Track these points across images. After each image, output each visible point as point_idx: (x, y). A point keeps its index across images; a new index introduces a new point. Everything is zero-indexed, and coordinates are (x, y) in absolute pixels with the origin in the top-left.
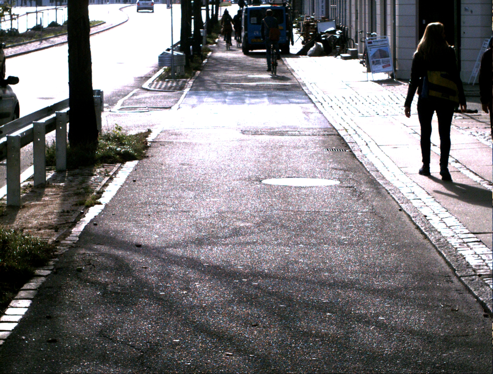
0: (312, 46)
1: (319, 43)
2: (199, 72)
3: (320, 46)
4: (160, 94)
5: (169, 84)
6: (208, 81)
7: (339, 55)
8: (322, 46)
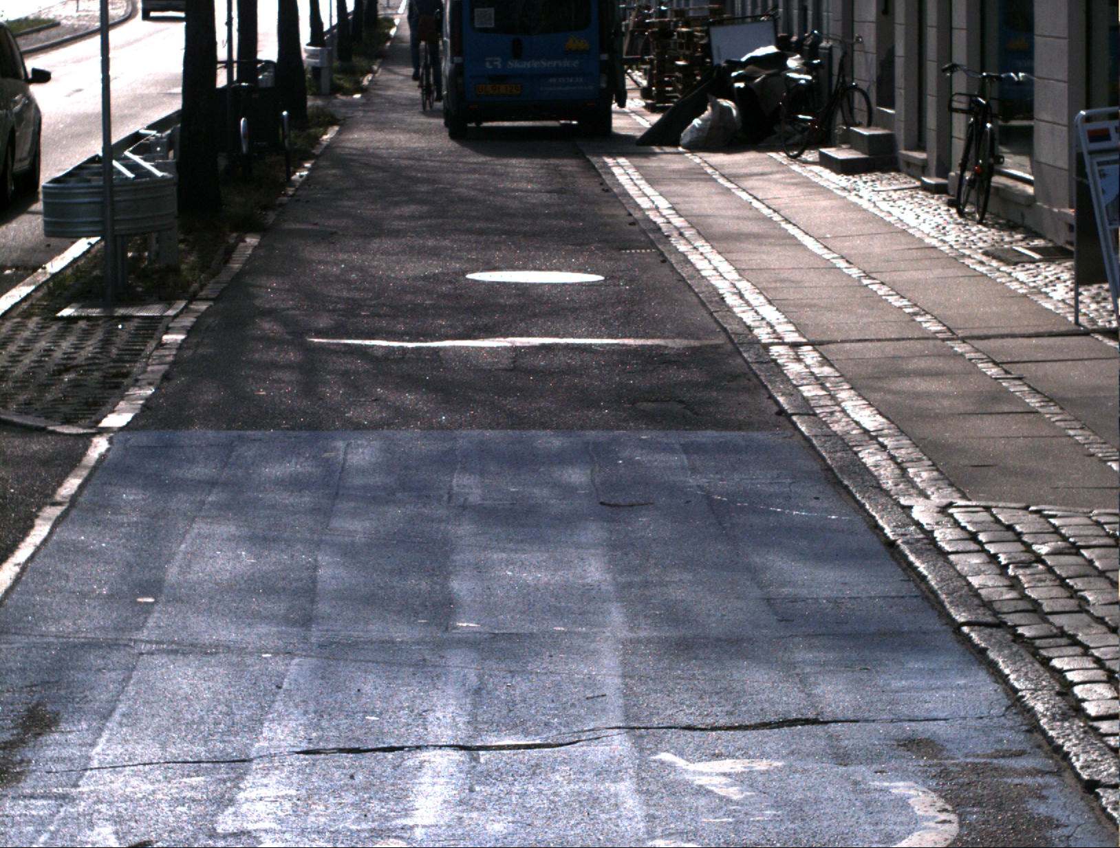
6: (268, 326)
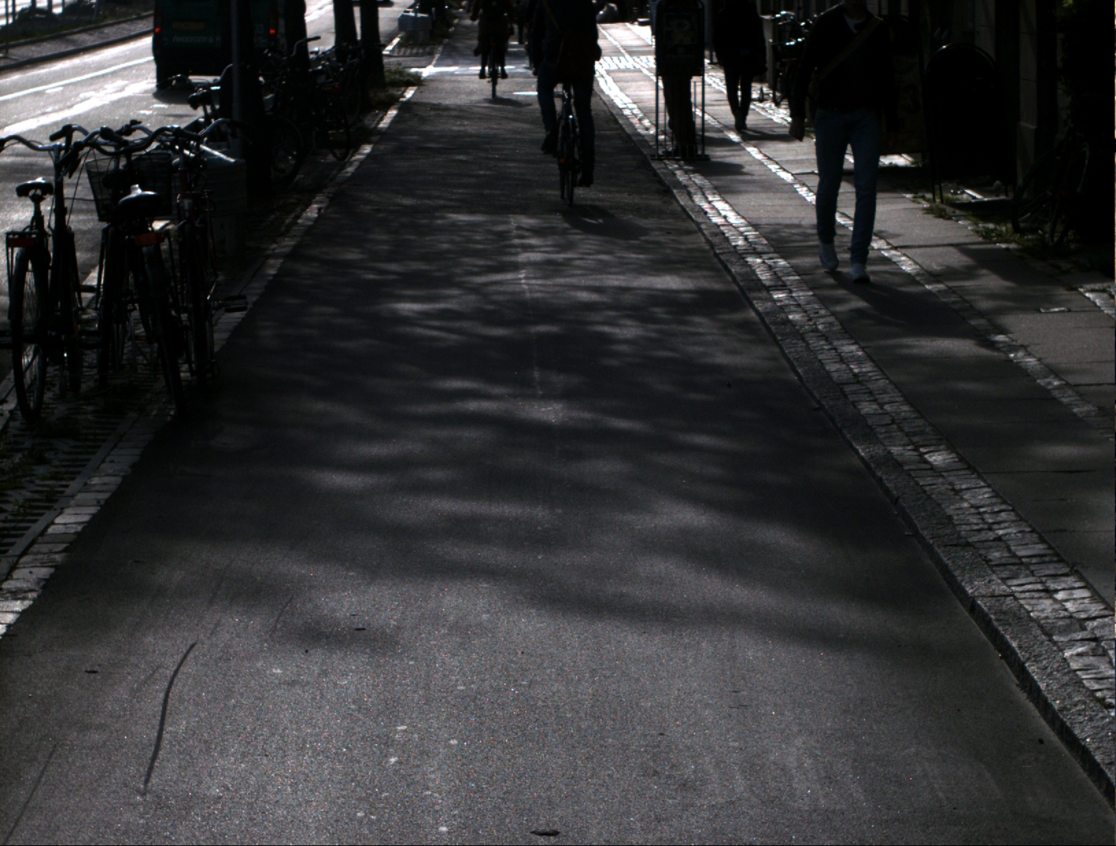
0: (601, 10)
1: (613, 5)
2: (446, 41)
3: (612, 8)
4: (408, 59)
5: (415, 51)
7: (637, 21)
8: (616, 8)
